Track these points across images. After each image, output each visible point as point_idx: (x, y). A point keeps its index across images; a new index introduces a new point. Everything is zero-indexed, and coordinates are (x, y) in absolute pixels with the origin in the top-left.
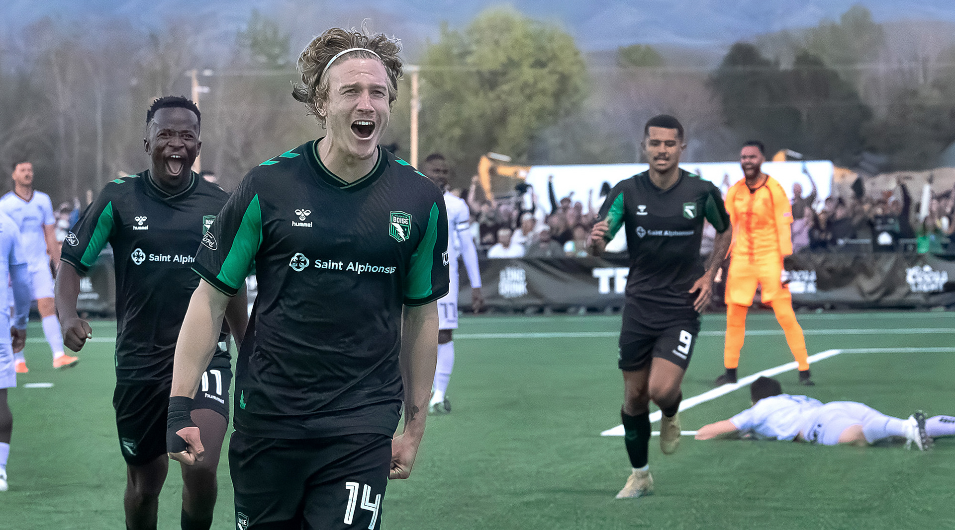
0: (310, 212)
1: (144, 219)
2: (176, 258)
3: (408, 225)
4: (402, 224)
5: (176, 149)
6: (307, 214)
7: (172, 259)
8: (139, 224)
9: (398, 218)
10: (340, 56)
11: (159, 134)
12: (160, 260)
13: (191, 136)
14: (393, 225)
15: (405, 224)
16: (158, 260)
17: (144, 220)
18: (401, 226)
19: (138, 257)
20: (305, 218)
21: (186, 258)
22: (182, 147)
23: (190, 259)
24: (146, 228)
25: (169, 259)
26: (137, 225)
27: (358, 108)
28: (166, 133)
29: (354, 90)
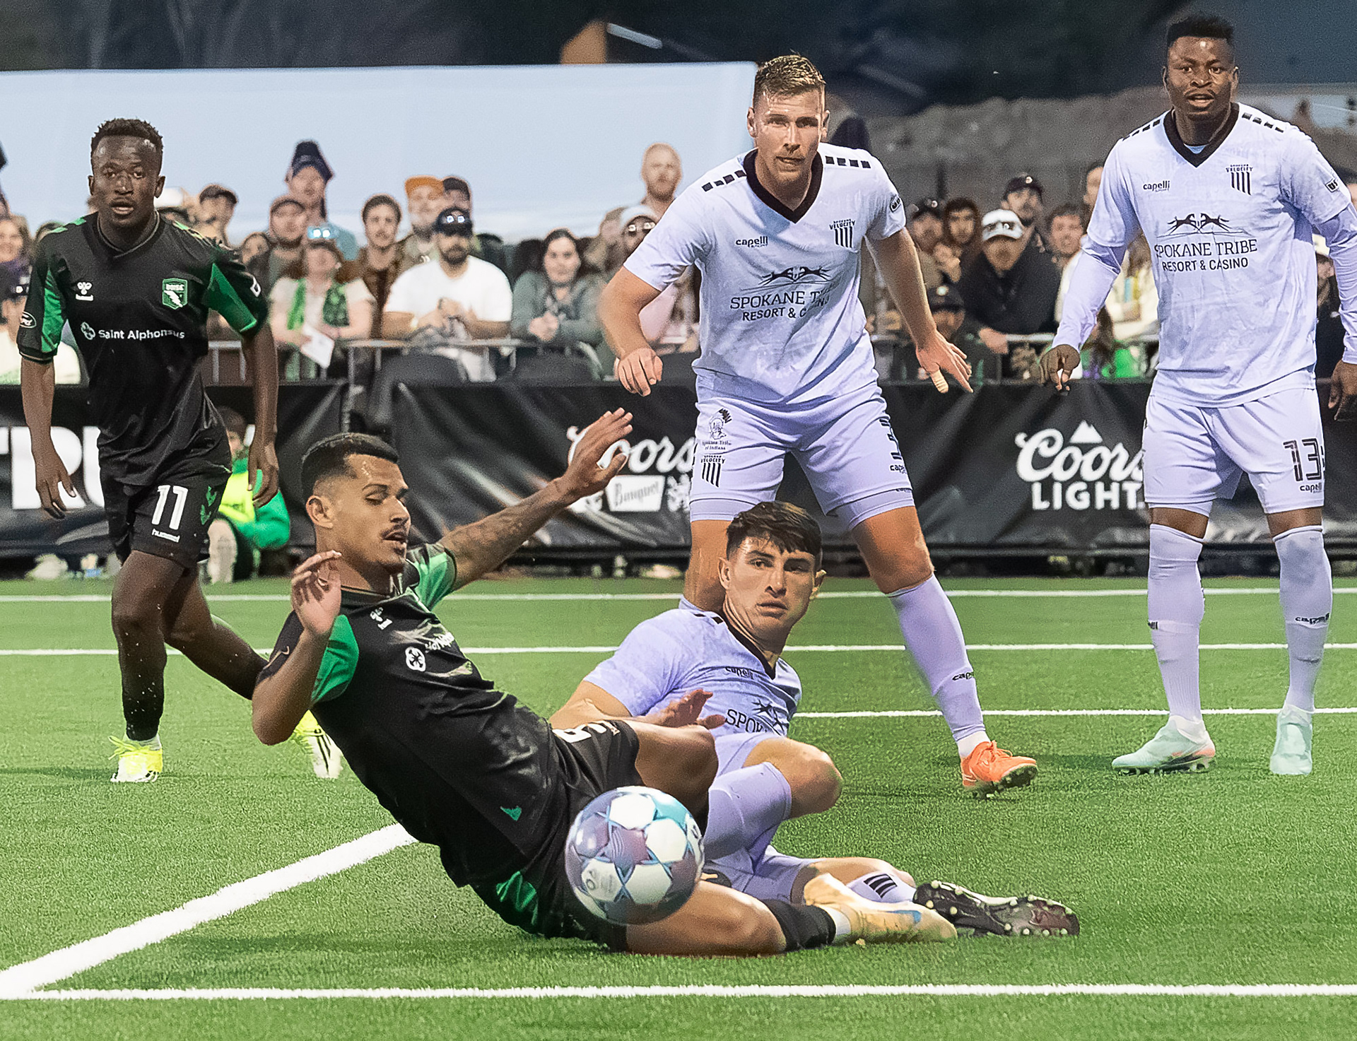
2: (131, 335)
12: (112, 337)
17: (89, 288)
21: (144, 333)
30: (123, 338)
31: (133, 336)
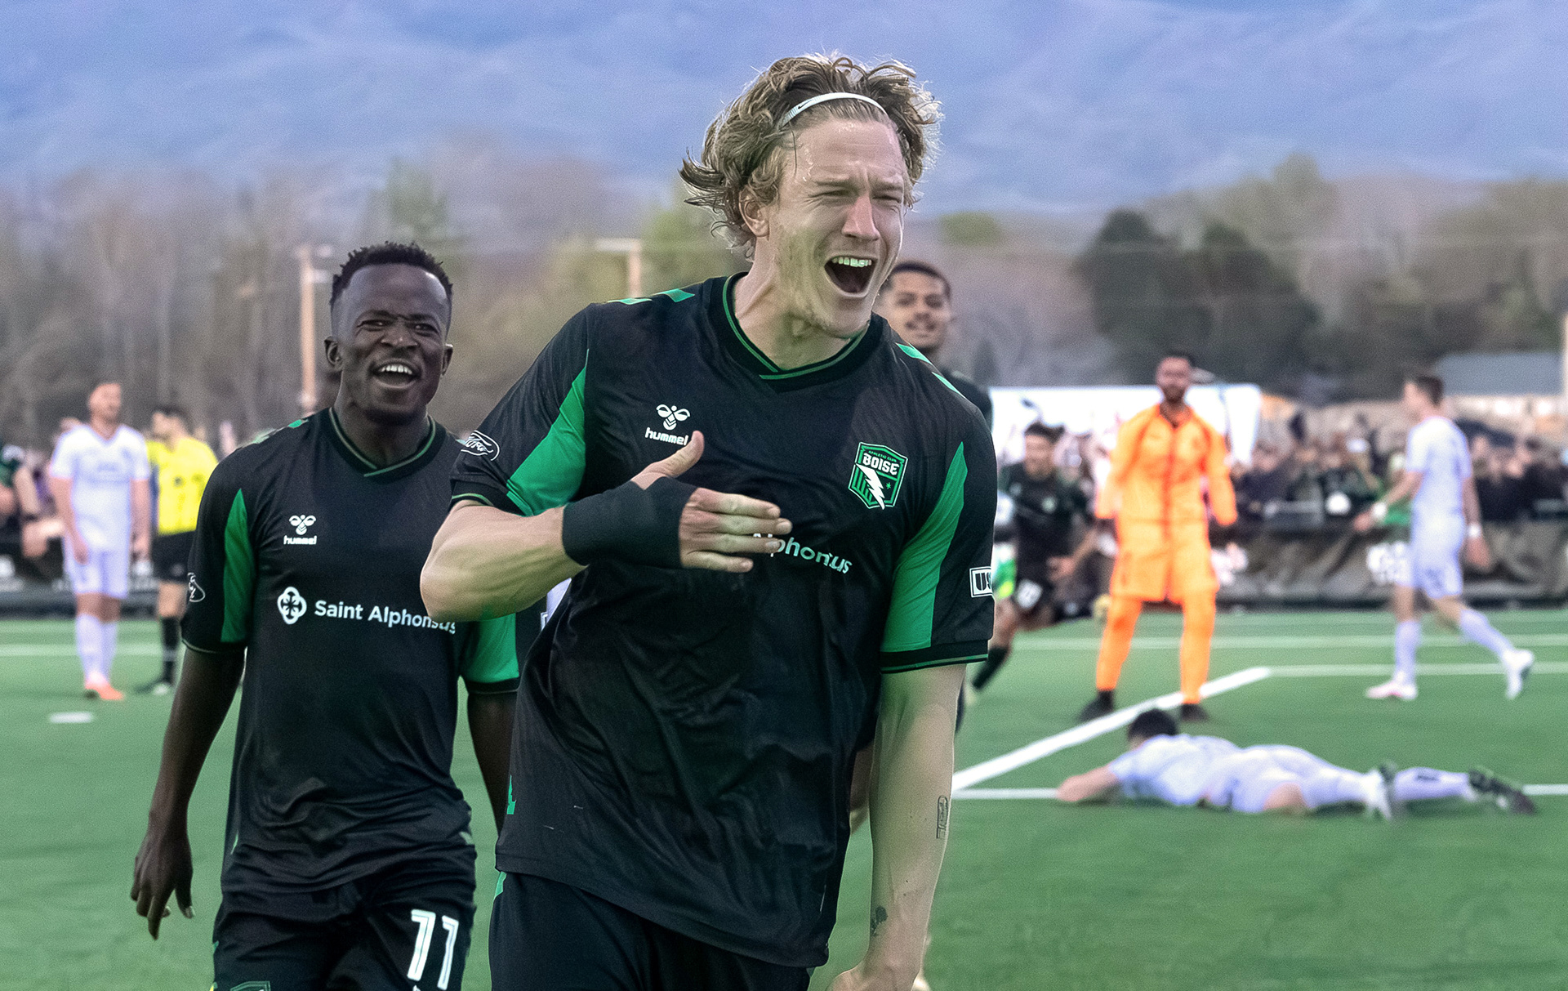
0: (689, 415)
1: (311, 521)
2: (376, 613)
3: (895, 476)
4: (881, 471)
5: (400, 353)
6: (682, 418)
7: (365, 614)
8: (299, 532)
9: (874, 458)
10: (809, 110)
11: (361, 321)
12: (340, 616)
13: (431, 328)
14: (860, 470)
15: (889, 473)
16: (335, 615)
17: (310, 523)
18: (879, 476)
19: (290, 605)
20: (675, 426)
21: (397, 614)
22: (412, 348)
23: (407, 619)
24: (312, 541)
25: (358, 614)
26: (292, 533)
27: (847, 229)
28: (379, 319)
29: (842, 192)
30: (359, 617)
31: (379, 616)
